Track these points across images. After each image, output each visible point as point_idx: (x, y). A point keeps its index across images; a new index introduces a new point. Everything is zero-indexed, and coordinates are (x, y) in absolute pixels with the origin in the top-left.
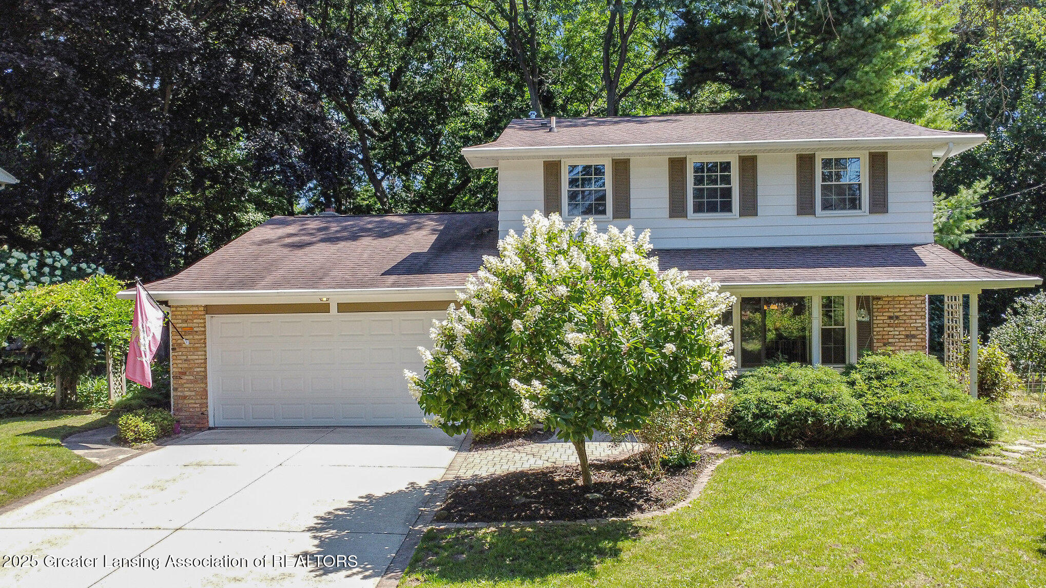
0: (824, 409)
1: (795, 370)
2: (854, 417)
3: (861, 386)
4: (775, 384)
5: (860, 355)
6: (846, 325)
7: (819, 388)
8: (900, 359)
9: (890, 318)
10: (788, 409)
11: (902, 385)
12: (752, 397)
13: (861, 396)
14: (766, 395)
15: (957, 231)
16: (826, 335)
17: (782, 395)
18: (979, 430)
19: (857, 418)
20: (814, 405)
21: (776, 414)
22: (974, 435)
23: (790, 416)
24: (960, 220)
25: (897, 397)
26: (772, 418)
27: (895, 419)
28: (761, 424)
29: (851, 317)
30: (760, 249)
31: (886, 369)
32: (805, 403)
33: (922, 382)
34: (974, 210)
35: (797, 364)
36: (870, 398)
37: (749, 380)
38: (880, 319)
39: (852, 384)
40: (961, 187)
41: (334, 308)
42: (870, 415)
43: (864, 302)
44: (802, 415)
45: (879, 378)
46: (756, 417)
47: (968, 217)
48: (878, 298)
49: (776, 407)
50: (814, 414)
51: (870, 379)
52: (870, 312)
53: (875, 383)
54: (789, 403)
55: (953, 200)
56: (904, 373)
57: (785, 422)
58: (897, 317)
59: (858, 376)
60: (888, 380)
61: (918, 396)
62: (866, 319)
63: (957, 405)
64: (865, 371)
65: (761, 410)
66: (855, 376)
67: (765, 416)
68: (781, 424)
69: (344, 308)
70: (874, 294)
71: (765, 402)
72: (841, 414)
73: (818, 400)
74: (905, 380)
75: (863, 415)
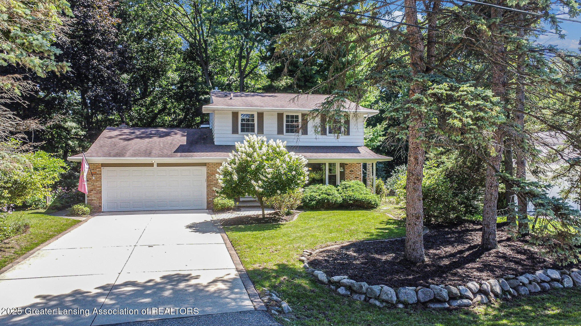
0: (330, 197)
1: (321, 186)
2: (339, 200)
3: (341, 191)
4: (315, 190)
5: (341, 182)
6: (336, 174)
7: (328, 191)
8: (352, 183)
9: (350, 171)
10: (319, 198)
11: (353, 190)
12: (308, 194)
13: (341, 194)
14: (312, 194)
15: (376, 141)
16: (330, 177)
17: (317, 194)
18: (373, 203)
19: (340, 200)
20: (327, 197)
21: (315, 199)
22: (372, 204)
23: (320, 200)
24: (377, 137)
25: (351, 193)
26: (314, 201)
27: (350, 200)
28: (311, 203)
29: (338, 170)
30: (308, 146)
31: (348, 185)
32: (325, 196)
33: (358, 189)
34: (382, 133)
35: (322, 184)
36: (343, 194)
37: (307, 189)
38: (347, 171)
39: (338, 190)
40: (378, 124)
41: (155, 165)
42: (343, 199)
43: (342, 165)
44: (323, 199)
45: (346, 188)
46: (309, 200)
47: (380, 136)
48: (347, 164)
49: (316, 197)
50: (327, 199)
51: (344, 188)
52: (344, 169)
53: (345, 190)
54: (319, 195)
55: (375, 129)
56: (353, 186)
57: (319, 202)
58: (353, 171)
59: (340, 188)
60: (348, 189)
61: (357, 193)
62: (343, 170)
63: (368, 196)
64: (342, 186)
65: (311, 198)
66: (339, 188)
67: (312, 200)
68: (317, 203)
69: (159, 165)
70: (345, 163)
71: (312, 196)
72: (335, 199)
73: (328, 195)
74: (353, 188)
75: (341, 199)
